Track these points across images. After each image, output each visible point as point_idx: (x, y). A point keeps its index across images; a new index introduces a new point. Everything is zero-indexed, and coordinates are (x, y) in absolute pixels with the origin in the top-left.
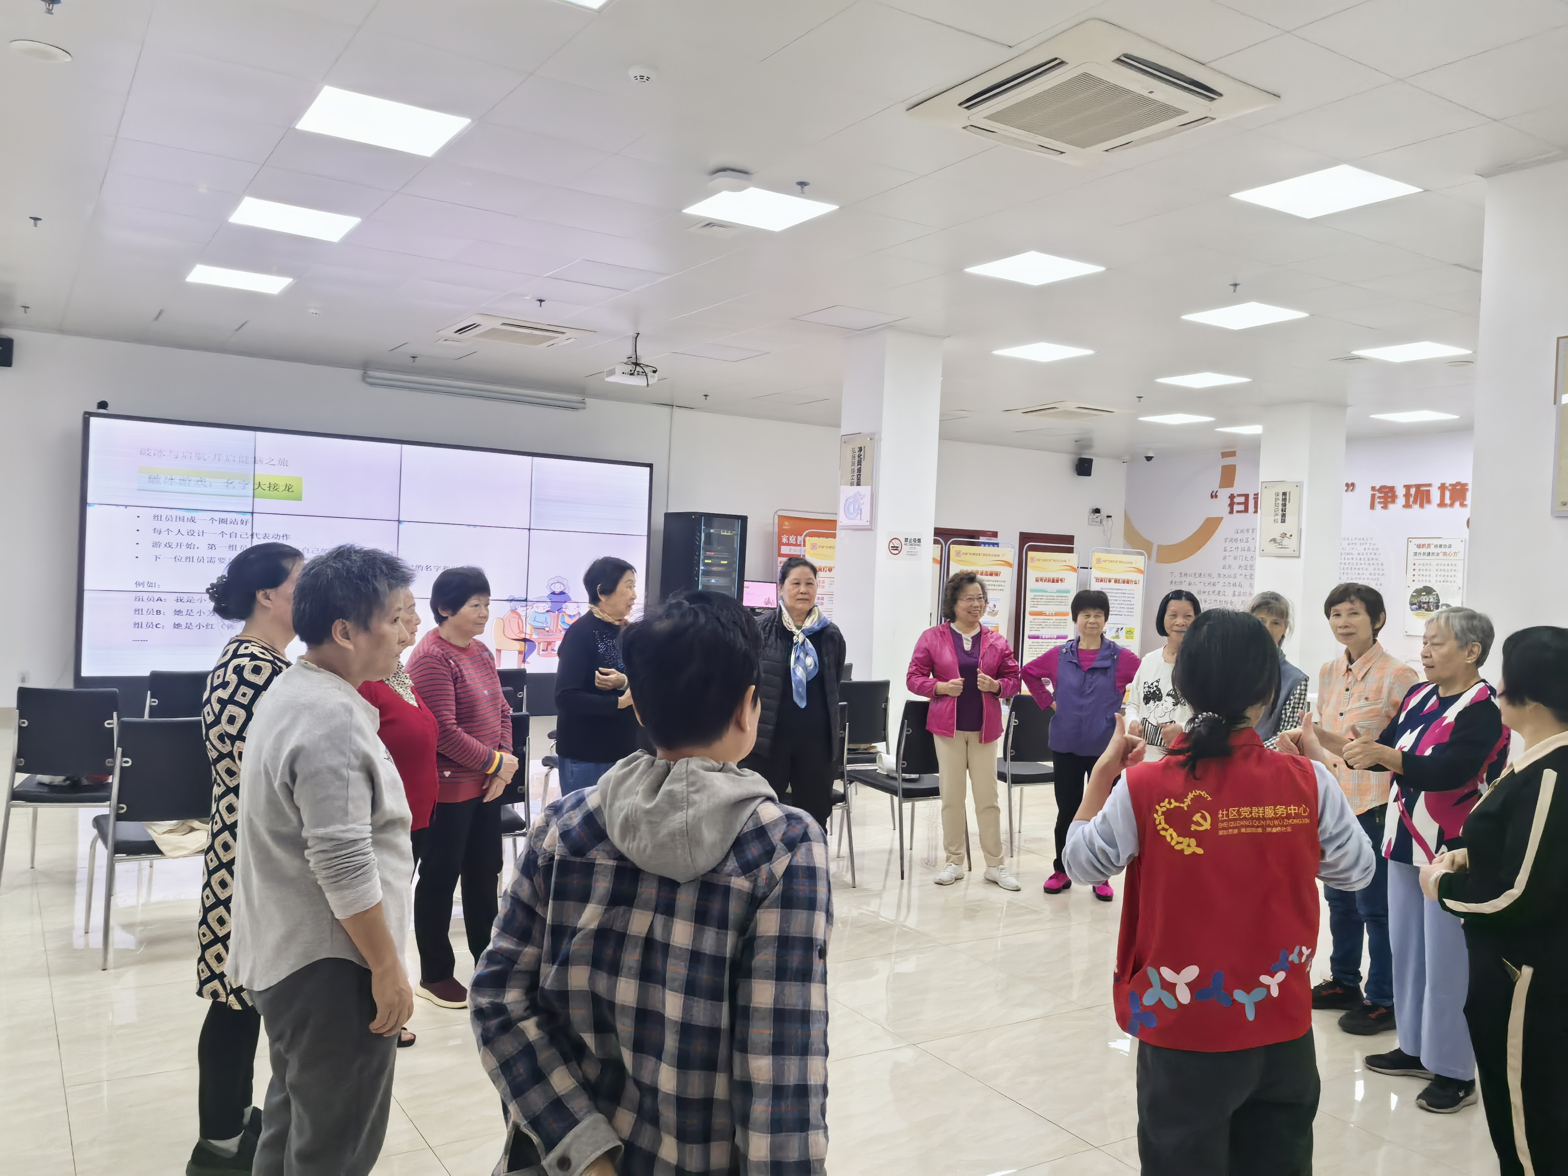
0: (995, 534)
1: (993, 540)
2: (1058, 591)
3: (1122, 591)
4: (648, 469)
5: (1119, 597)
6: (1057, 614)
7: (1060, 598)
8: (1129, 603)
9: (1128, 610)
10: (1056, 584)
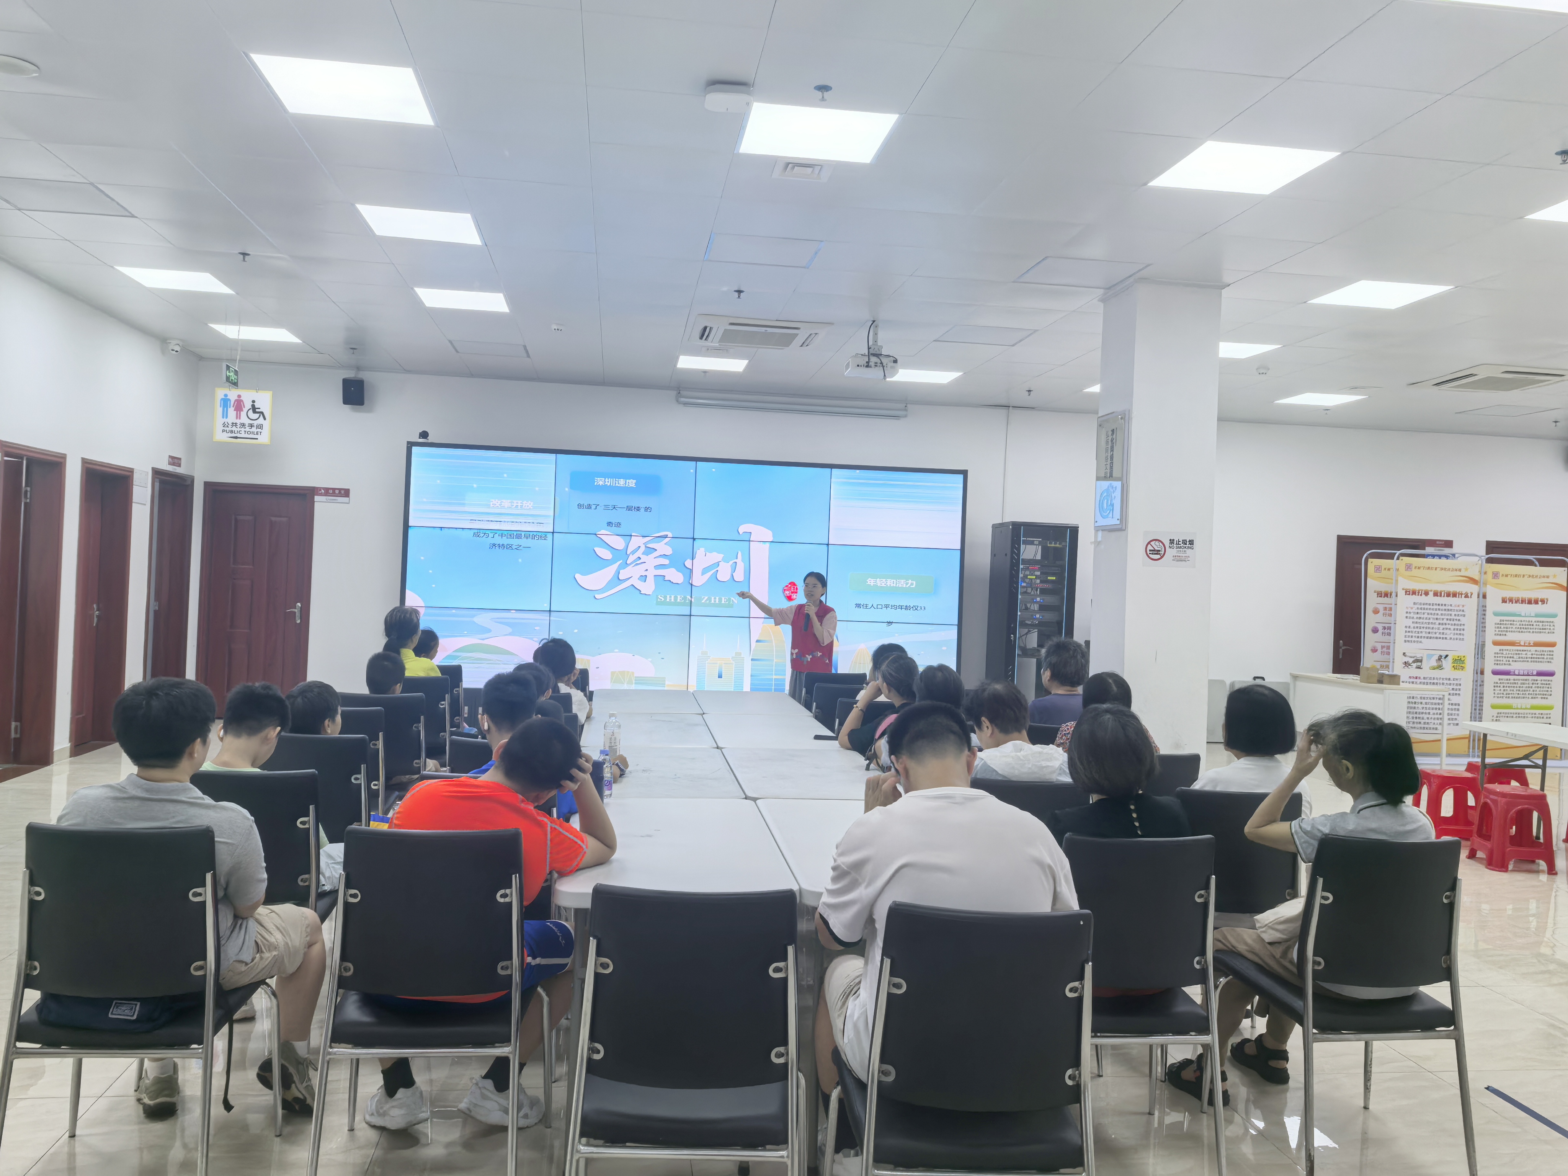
0: (1449, 544)
1: (1447, 551)
2: (1537, 616)
3: (1446, 608)
4: (960, 477)
5: (1442, 614)
6: (1536, 644)
7: (1541, 624)
8: (1457, 622)
9: (1456, 632)
10: (1533, 605)
